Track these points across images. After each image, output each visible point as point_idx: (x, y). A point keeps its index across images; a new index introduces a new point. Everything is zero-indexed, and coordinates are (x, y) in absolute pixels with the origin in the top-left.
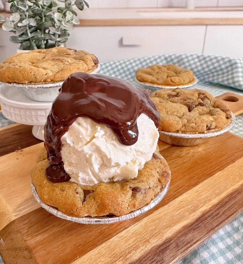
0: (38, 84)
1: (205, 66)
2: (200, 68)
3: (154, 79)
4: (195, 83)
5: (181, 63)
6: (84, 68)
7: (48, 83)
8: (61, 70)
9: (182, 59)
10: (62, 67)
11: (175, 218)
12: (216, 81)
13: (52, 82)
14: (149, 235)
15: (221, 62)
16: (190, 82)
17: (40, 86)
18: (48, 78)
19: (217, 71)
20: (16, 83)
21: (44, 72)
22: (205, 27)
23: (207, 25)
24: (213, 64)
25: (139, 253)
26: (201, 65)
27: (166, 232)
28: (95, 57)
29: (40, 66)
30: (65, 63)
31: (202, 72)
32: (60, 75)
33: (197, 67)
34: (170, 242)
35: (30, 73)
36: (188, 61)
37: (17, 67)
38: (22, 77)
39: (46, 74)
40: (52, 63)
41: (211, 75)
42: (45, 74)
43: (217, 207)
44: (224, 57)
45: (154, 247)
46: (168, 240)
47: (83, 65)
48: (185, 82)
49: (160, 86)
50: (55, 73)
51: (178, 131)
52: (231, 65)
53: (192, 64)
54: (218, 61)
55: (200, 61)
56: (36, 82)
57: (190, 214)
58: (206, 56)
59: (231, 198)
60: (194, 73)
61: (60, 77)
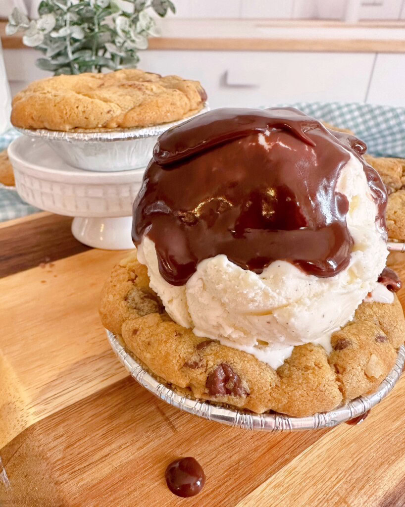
0: (90, 133)
1: (371, 123)
2: (362, 127)
5: (329, 117)
6: (183, 104)
7: (110, 130)
8: (138, 105)
9: (331, 112)
10: (140, 100)
12: (390, 152)
13: (119, 129)
15: (402, 118)
17: (94, 136)
18: (113, 119)
19: (393, 134)
20: (45, 129)
21: (105, 107)
22: (371, 57)
23: (377, 53)
26: (365, 122)
28: (201, 86)
29: (96, 95)
30: (147, 92)
32: (138, 115)
33: (357, 126)
35: (76, 109)
36: (342, 115)
37: (49, 96)
38: (58, 117)
39: (108, 112)
40: (121, 91)
41: (380, 141)
42: (106, 110)
47: (181, 98)
50: (127, 111)
53: (349, 120)
54: (396, 116)
55: (362, 115)
56: (86, 128)
58: (374, 106)
61: (136, 118)
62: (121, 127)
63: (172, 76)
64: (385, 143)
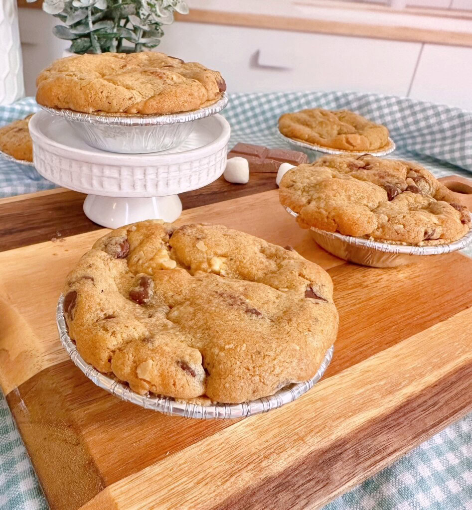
0: (111, 117)
1: (410, 120)
2: (400, 124)
3: (314, 134)
4: (391, 151)
5: (365, 109)
6: (201, 94)
7: (131, 115)
8: (158, 93)
9: (368, 103)
10: (160, 89)
11: (354, 401)
12: (428, 152)
13: (139, 115)
14: (305, 428)
15: (443, 117)
16: (381, 148)
17: (115, 120)
18: (133, 106)
19: (432, 133)
20: (70, 109)
21: (127, 94)
22: (418, 46)
23: (424, 43)
24: (427, 118)
25: (285, 459)
26: (404, 118)
27: (337, 426)
28: (221, 77)
29: (120, 81)
30: (167, 80)
31: (403, 131)
32: (157, 103)
33: (394, 121)
34: (344, 446)
35: (100, 94)
36: (380, 108)
37: (75, 79)
38: (83, 99)
39: (130, 99)
40: (143, 78)
41: (419, 140)
42: (128, 97)
43: (435, 391)
44: (450, 107)
45: (313, 452)
46: (340, 442)
47: (200, 89)
48: (372, 148)
49: (324, 150)
50: (147, 98)
51: (367, 237)
52: (463, 124)
53: (387, 114)
54: (437, 114)
55: (401, 110)
56: (108, 112)
57: (384, 396)
58: (415, 101)
59: (461, 376)
60: (390, 131)
61: (155, 106)
62: (141, 114)
63: (194, 63)
64: (423, 142)
